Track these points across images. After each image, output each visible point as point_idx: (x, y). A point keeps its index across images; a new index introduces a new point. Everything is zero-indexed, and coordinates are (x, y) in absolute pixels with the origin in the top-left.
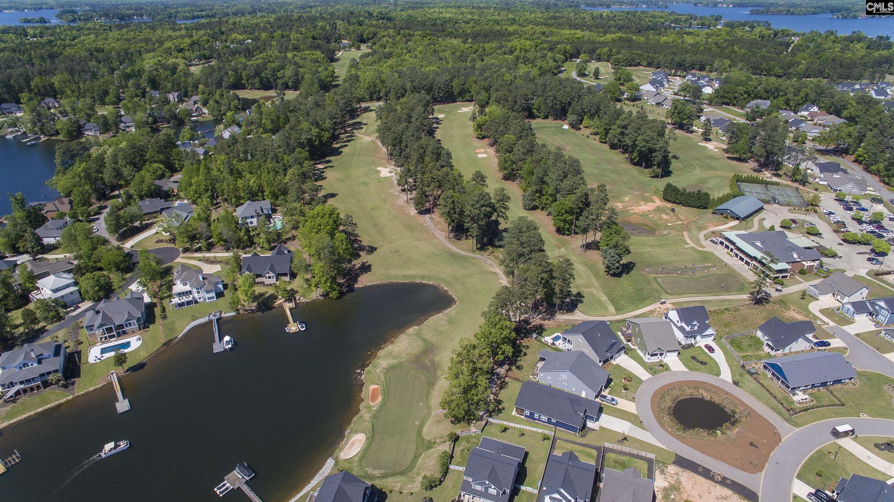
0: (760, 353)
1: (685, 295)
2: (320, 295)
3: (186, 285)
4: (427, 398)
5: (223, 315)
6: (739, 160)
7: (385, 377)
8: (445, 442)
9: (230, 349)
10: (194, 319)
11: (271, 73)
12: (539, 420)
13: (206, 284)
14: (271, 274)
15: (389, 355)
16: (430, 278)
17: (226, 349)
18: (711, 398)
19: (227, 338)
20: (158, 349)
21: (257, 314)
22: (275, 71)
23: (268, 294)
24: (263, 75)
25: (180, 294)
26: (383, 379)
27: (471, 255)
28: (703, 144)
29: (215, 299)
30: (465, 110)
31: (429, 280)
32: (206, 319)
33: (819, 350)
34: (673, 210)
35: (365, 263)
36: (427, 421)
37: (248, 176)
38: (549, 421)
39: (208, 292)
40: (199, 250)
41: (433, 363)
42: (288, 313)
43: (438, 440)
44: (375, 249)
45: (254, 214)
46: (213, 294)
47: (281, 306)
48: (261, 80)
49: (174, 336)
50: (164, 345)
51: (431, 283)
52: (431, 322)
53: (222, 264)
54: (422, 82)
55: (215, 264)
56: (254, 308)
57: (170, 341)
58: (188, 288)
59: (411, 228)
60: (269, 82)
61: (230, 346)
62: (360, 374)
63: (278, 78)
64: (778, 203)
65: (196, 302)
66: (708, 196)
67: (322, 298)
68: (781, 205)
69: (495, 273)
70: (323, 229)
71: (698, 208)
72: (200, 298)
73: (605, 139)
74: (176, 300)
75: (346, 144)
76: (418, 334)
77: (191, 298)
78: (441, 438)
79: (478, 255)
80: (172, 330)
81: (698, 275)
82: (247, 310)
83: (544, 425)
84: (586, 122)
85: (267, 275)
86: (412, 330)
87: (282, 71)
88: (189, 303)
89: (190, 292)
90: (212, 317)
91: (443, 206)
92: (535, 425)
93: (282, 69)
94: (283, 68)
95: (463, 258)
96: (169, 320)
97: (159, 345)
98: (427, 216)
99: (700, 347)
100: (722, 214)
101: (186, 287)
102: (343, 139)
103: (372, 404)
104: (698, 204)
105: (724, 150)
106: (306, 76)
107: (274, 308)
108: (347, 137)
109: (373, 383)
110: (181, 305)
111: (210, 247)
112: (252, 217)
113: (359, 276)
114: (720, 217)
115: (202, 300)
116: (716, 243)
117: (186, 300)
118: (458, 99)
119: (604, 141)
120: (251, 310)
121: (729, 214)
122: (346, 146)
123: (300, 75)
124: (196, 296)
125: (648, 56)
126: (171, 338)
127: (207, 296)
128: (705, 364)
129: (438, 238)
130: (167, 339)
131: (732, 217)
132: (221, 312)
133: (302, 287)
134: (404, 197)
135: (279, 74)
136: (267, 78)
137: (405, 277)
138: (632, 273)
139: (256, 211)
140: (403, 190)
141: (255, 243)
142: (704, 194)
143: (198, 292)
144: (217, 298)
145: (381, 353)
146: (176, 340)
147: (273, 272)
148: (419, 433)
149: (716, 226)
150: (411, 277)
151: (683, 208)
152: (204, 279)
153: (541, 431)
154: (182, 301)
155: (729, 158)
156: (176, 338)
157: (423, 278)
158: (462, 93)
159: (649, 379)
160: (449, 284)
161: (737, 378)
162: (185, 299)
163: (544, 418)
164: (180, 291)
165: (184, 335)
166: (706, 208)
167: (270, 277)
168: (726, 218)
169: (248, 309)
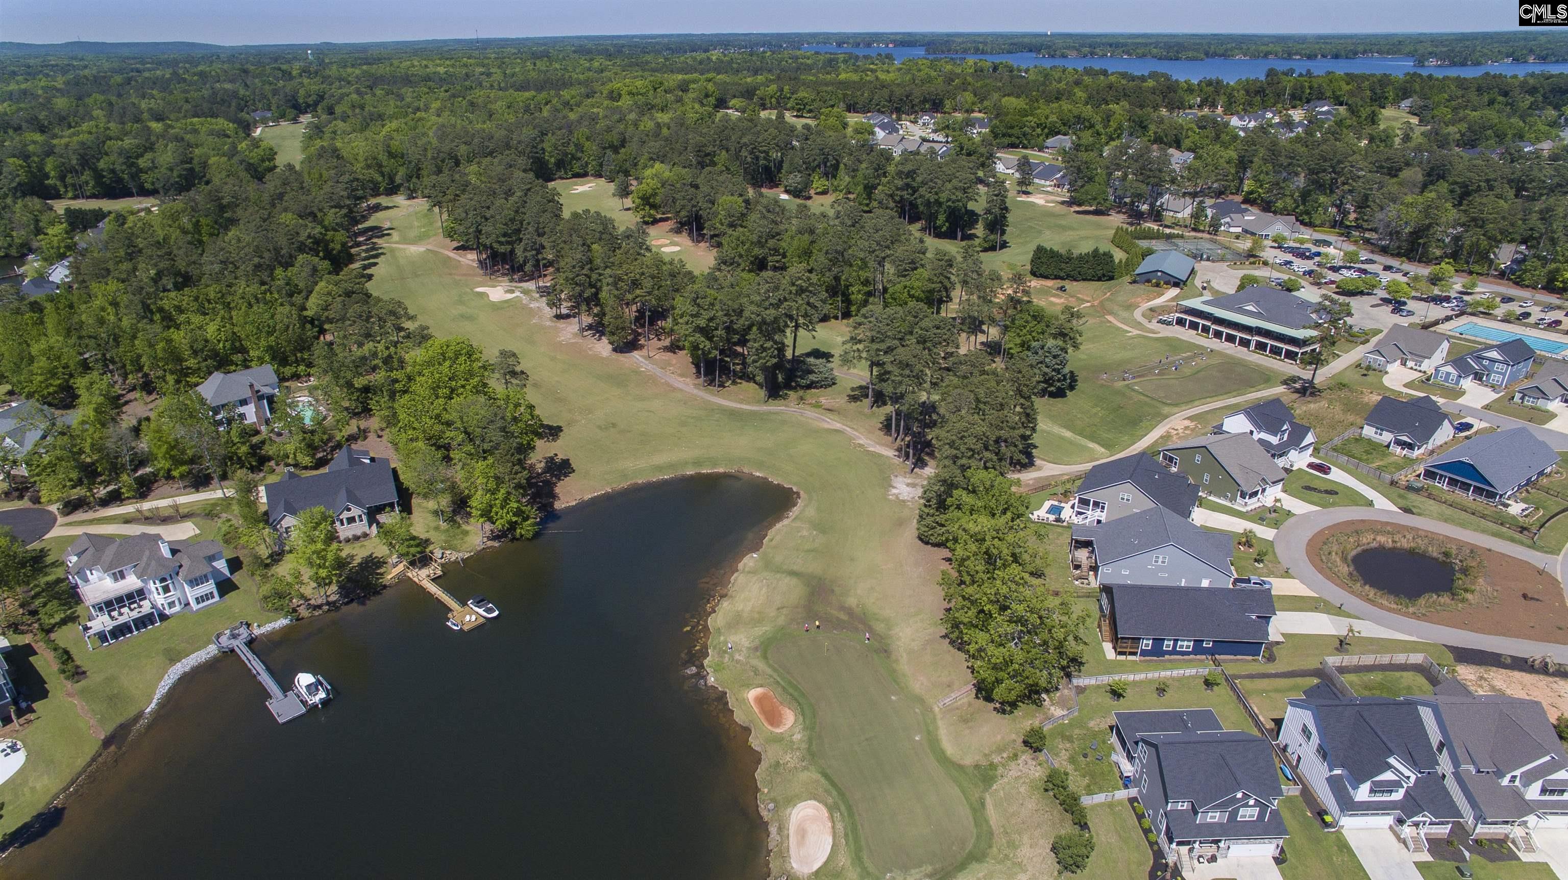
0: (1392, 459)
1: (1197, 403)
2: (489, 539)
3: (123, 577)
4: (895, 681)
5: (257, 632)
6: (1097, 213)
7: (770, 666)
8: (1015, 756)
9: (324, 702)
10: (173, 658)
11: (121, 160)
12: (1174, 652)
13: (186, 562)
14: (356, 511)
15: (736, 622)
16: (714, 462)
17: (315, 706)
18: (1393, 541)
19: (305, 679)
20: (94, 760)
21: (344, 609)
22: (130, 158)
23: (358, 560)
24: (101, 165)
25: (109, 605)
26: (769, 671)
27: (765, 408)
28: (1023, 198)
29: (217, 598)
30: (581, 189)
31: (715, 465)
32: (212, 650)
33: (1467, 438)
34: (1062, 289)
35: (552, 459)
36: (937, 729)
37: (197, 319)
38: (1198, 649)
39: (194, 582)
40: (115, 498)
41: (850, 612)
42: (433, 589)
43: (996, 759)
44: (559, 429)
45: (248, 393)
46: (210, 586)
47: (403, 580)
48: (98, 176)
49: (132, 712)
50: (107, 743)
51: (721, 470)
52: (778, 538)
53: (198, 519)
54: (486, 143)
55: (177, 522)
56: (333, 598)
57: (123, 730)
58: (132, 582)
59: (619, 380)
60: (120, 180)
61: (322, 695)
62: (701, 675)
63: (141, 171)
64: (1208, 259)
65: (163, 617)
66: (1112, 257)
67: (496, 544)
68: (1213, 261)
69: (837, 431)
70: (463, 386)
71: (1099, 280)
72: (171, 604)
73: (867, 205)
74: (101, 623)
75: (372, 261)
76: (768, 565)
77: (146, 607)
78: (1000, 750)
79: (775, 407)
80: (114, 699)
81: (1187, 371)
82: (319, 607)
83: (1191, 661)
84: (819, 183)
85: (345, 515)
86: (750, 561)
87: (149, 156)
88: (143, 622)
89: (141, 594)
90: (225, 641)
91: (692, 316)
92: (1169, 665)
93: (146, 151)
94: (150, 147)
95: (753, 414)
96: (94, 678)
97: (90, 749)
98: (636, 354)
99: (1300, 470)
100: (1149, 281)
101: (122, 583)
102: (359, 254)
103: (778, 731)
104: (1100, 273)
105: (1063, 203)
106: (212, 160)
107: (385, 587)
108: (366, 251)
109: (749, 686)
110: (120, 631)
111: (144, 489)
112: (244, 402)
113: (555, 484)
114: (1146, 287)
115: (177, 608)
116: (1169, 323)
117: (135, 614)
118: (558, 174)
119: (866, 208)
120: (328, 603)
121: (1159, 278)
122: (375, 264)
123: (195, 161)
124: (160, 600)
125: (845, 95)
126: (120, 720)
127: (191, 594)
128: (1336, 493)
129: (681, 390)
130: (110, 727)
131: (1167, 283)
132: (248, 625)
133: (437, 528)
134: (571, 328)
135: (142, 163)
136: (113, 171)
137: (659, 468)
138: (1080, 385)
139: (251, 386)
140: (559, 317)
141: (269, 459)
142: (1105, 254)
143: (166, 589)
144: (222, 594)
145: (716, 621)
146: (143, 722)
147: (359, 504)
148: (943, 759)
149: (1149, 301)
150: (671, 466)
151: (1075, 283)
152: (174, 552)
153: (1194, 671)
154: (122, 620)
155: (1078, 212)
156: (141, 714)
157: (697, 463)
158: (560, 164)
159: (1277, 535)
160: (761, 465)
161: (1403, 503)
162: (127, 615)
163: (1186, 645)
164: (111, 595)
165: (162, 705)
166: (1111, 278)
167: (351, 520)
168: (1157, 285)
169: (319, 602)
